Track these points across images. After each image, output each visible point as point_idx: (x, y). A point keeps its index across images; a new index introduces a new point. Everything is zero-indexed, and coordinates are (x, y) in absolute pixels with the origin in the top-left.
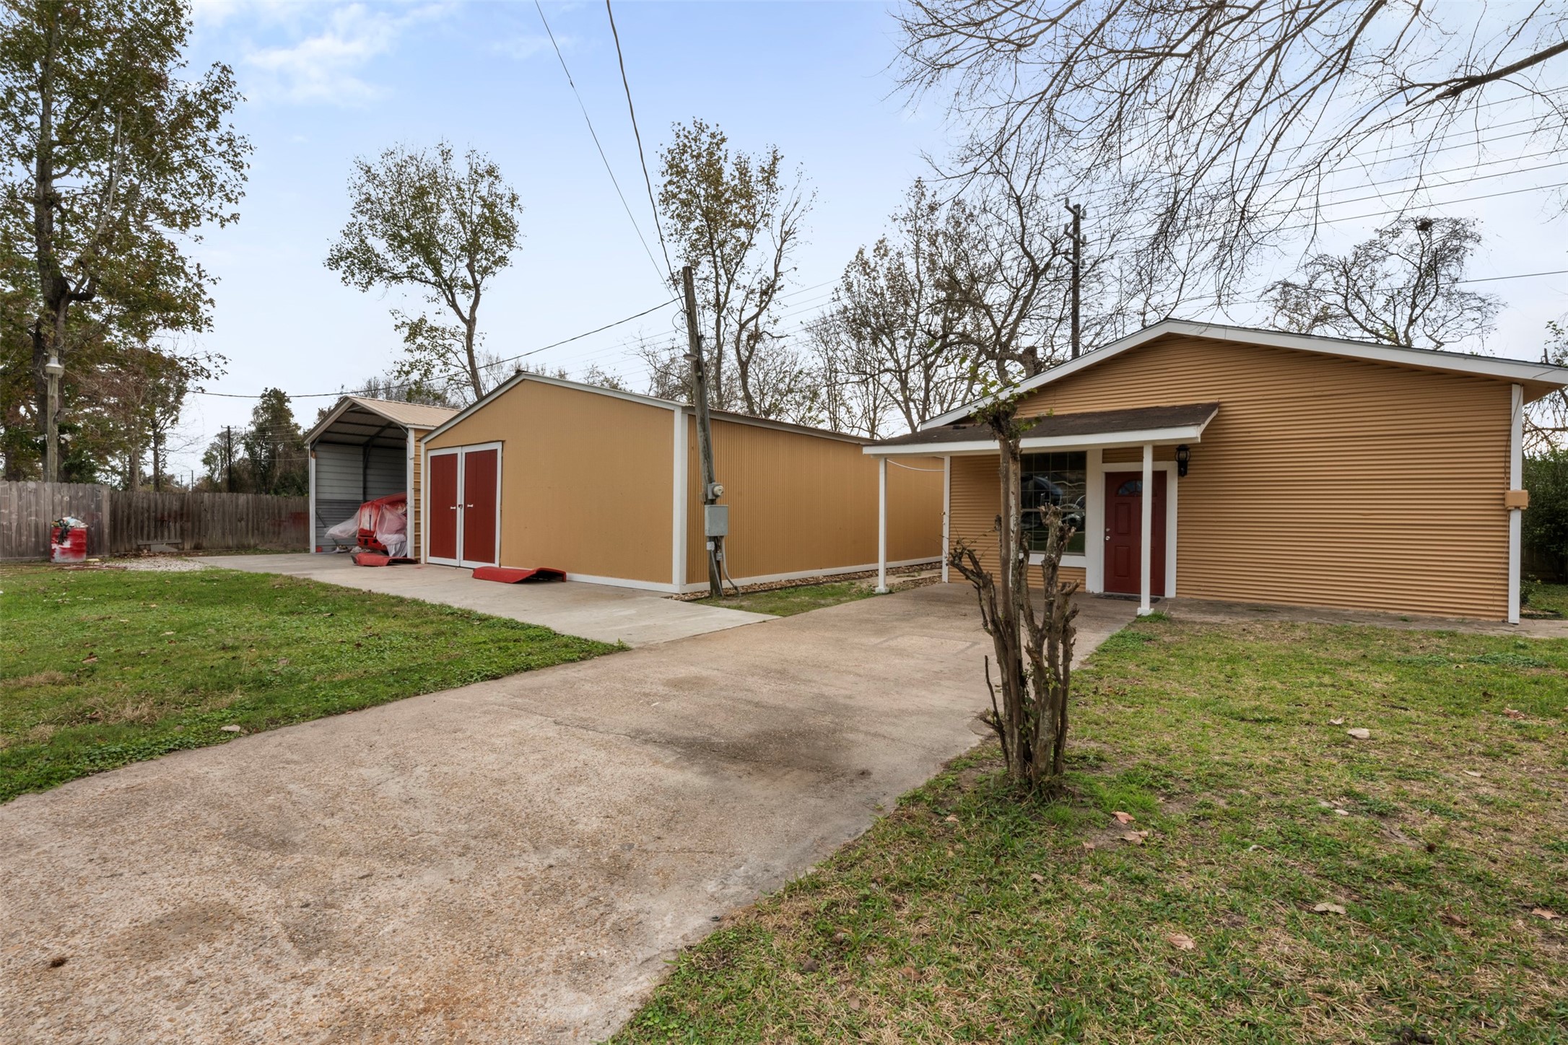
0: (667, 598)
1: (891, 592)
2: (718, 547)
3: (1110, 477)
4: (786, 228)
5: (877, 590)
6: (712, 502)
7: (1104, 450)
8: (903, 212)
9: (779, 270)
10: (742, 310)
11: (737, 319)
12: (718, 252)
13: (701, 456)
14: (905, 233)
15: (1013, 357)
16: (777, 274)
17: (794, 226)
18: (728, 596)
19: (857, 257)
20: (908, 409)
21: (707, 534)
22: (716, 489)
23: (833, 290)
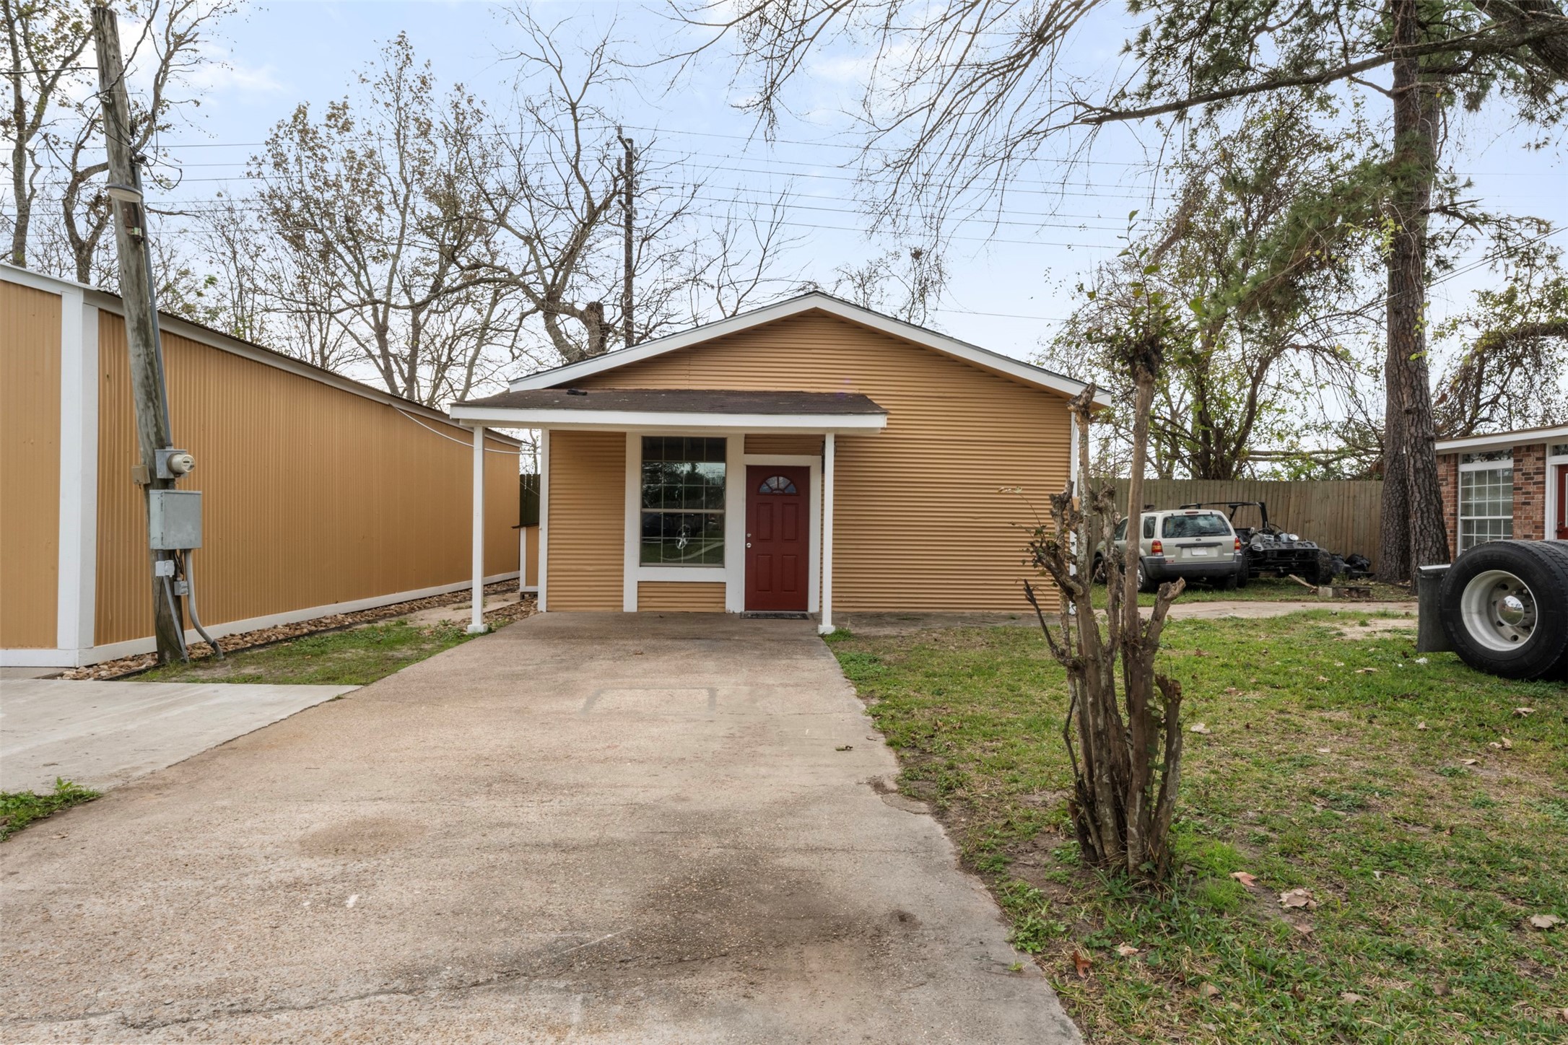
0: (53, 677)
1: (490, 631)
2: (180, 569)
3: (751, 470)
4: (179, 27)
5: (470, 629)
6: (166, 484)
7: (747, 437)
8: (376, 74)
9: (163, 96)
10: (79, 146)
11: (68, 160)
12: (18, 27)
13: (138, 395)
14: (381, 107)
15: (572, 311)
16: (158, 101)
17: (195, 29)
18: (205, 661)
19: (296, 118)
20: (388, 367)
21: (156, 544)
22: (178, 459)
23: (249, 159)
